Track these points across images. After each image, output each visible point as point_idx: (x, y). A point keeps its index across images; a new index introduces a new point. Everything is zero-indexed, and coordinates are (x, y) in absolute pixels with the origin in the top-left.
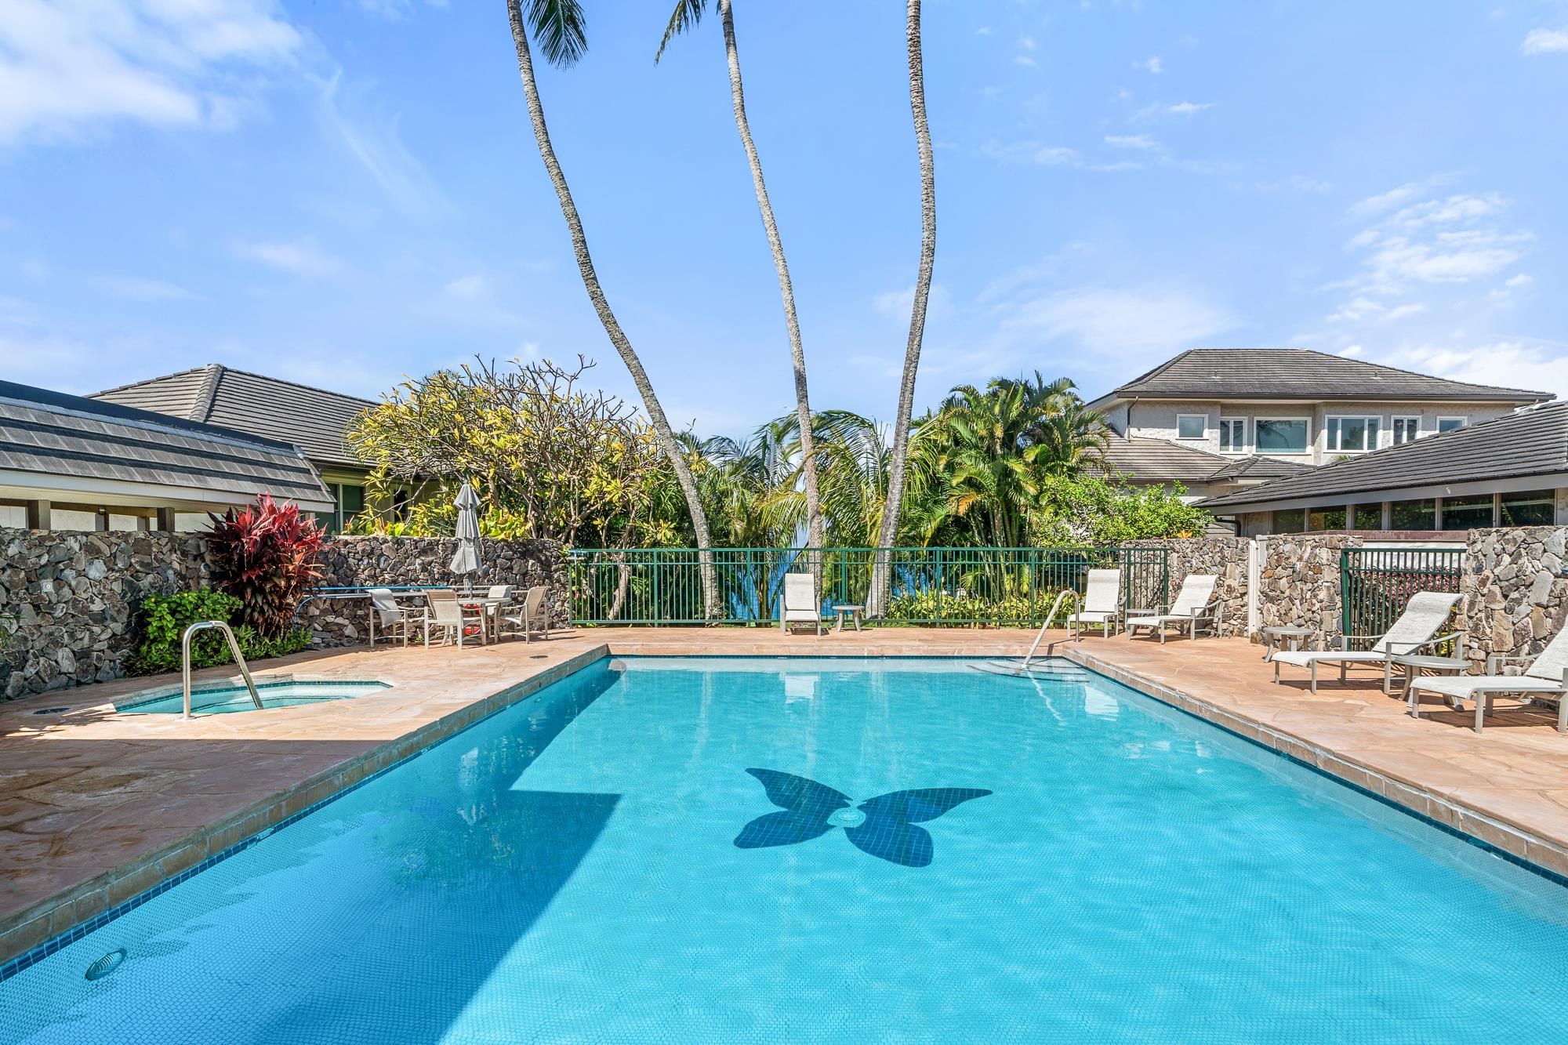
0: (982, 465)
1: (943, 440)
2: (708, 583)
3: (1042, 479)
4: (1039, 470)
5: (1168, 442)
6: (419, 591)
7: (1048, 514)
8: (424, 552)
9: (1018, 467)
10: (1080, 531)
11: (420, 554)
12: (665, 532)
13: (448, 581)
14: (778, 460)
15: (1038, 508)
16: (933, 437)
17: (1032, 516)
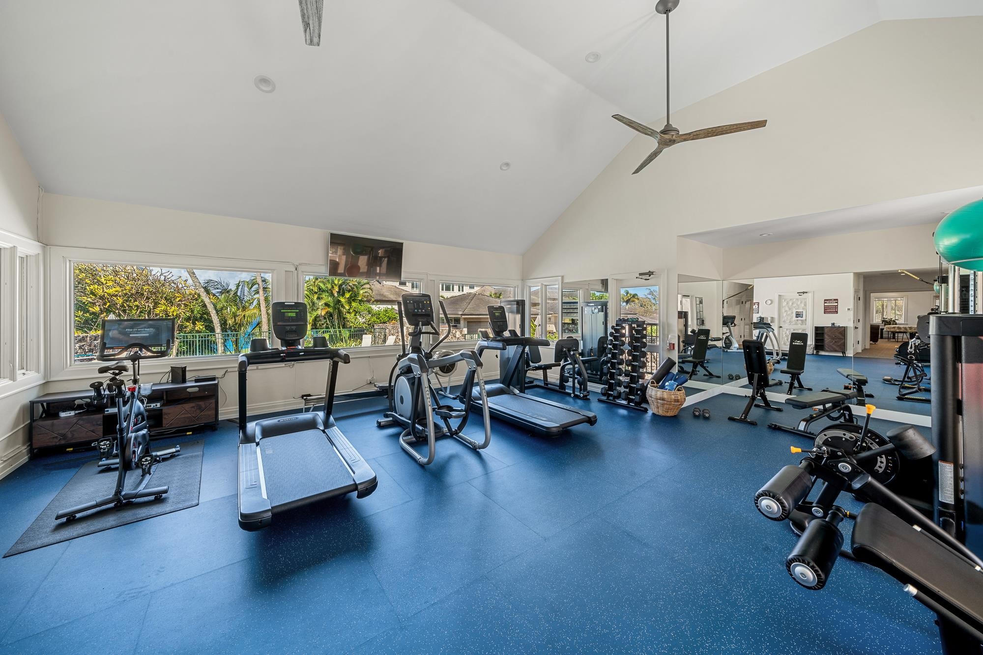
0: (330, 298)
1: (316, 289)
2: (220, 345)
3: (351, 303)
4: (350, 300)
5: (395, 287)
6: (78, 357)
7: (353, 315)
8: (80, 341)
9: (342, 300)
10: (363, 320)
11: (78, 342)
12: (199, 326)
13: (92, 352)
14: (245, 294)
15: (349, 313)
16: (311, 288)
17: (348, 316)
